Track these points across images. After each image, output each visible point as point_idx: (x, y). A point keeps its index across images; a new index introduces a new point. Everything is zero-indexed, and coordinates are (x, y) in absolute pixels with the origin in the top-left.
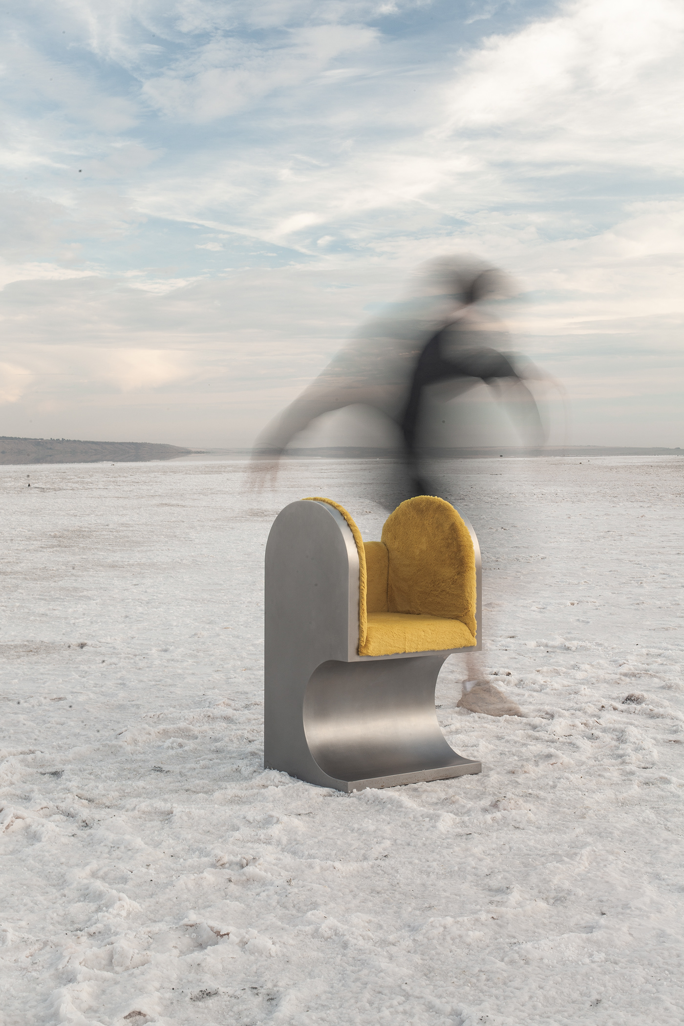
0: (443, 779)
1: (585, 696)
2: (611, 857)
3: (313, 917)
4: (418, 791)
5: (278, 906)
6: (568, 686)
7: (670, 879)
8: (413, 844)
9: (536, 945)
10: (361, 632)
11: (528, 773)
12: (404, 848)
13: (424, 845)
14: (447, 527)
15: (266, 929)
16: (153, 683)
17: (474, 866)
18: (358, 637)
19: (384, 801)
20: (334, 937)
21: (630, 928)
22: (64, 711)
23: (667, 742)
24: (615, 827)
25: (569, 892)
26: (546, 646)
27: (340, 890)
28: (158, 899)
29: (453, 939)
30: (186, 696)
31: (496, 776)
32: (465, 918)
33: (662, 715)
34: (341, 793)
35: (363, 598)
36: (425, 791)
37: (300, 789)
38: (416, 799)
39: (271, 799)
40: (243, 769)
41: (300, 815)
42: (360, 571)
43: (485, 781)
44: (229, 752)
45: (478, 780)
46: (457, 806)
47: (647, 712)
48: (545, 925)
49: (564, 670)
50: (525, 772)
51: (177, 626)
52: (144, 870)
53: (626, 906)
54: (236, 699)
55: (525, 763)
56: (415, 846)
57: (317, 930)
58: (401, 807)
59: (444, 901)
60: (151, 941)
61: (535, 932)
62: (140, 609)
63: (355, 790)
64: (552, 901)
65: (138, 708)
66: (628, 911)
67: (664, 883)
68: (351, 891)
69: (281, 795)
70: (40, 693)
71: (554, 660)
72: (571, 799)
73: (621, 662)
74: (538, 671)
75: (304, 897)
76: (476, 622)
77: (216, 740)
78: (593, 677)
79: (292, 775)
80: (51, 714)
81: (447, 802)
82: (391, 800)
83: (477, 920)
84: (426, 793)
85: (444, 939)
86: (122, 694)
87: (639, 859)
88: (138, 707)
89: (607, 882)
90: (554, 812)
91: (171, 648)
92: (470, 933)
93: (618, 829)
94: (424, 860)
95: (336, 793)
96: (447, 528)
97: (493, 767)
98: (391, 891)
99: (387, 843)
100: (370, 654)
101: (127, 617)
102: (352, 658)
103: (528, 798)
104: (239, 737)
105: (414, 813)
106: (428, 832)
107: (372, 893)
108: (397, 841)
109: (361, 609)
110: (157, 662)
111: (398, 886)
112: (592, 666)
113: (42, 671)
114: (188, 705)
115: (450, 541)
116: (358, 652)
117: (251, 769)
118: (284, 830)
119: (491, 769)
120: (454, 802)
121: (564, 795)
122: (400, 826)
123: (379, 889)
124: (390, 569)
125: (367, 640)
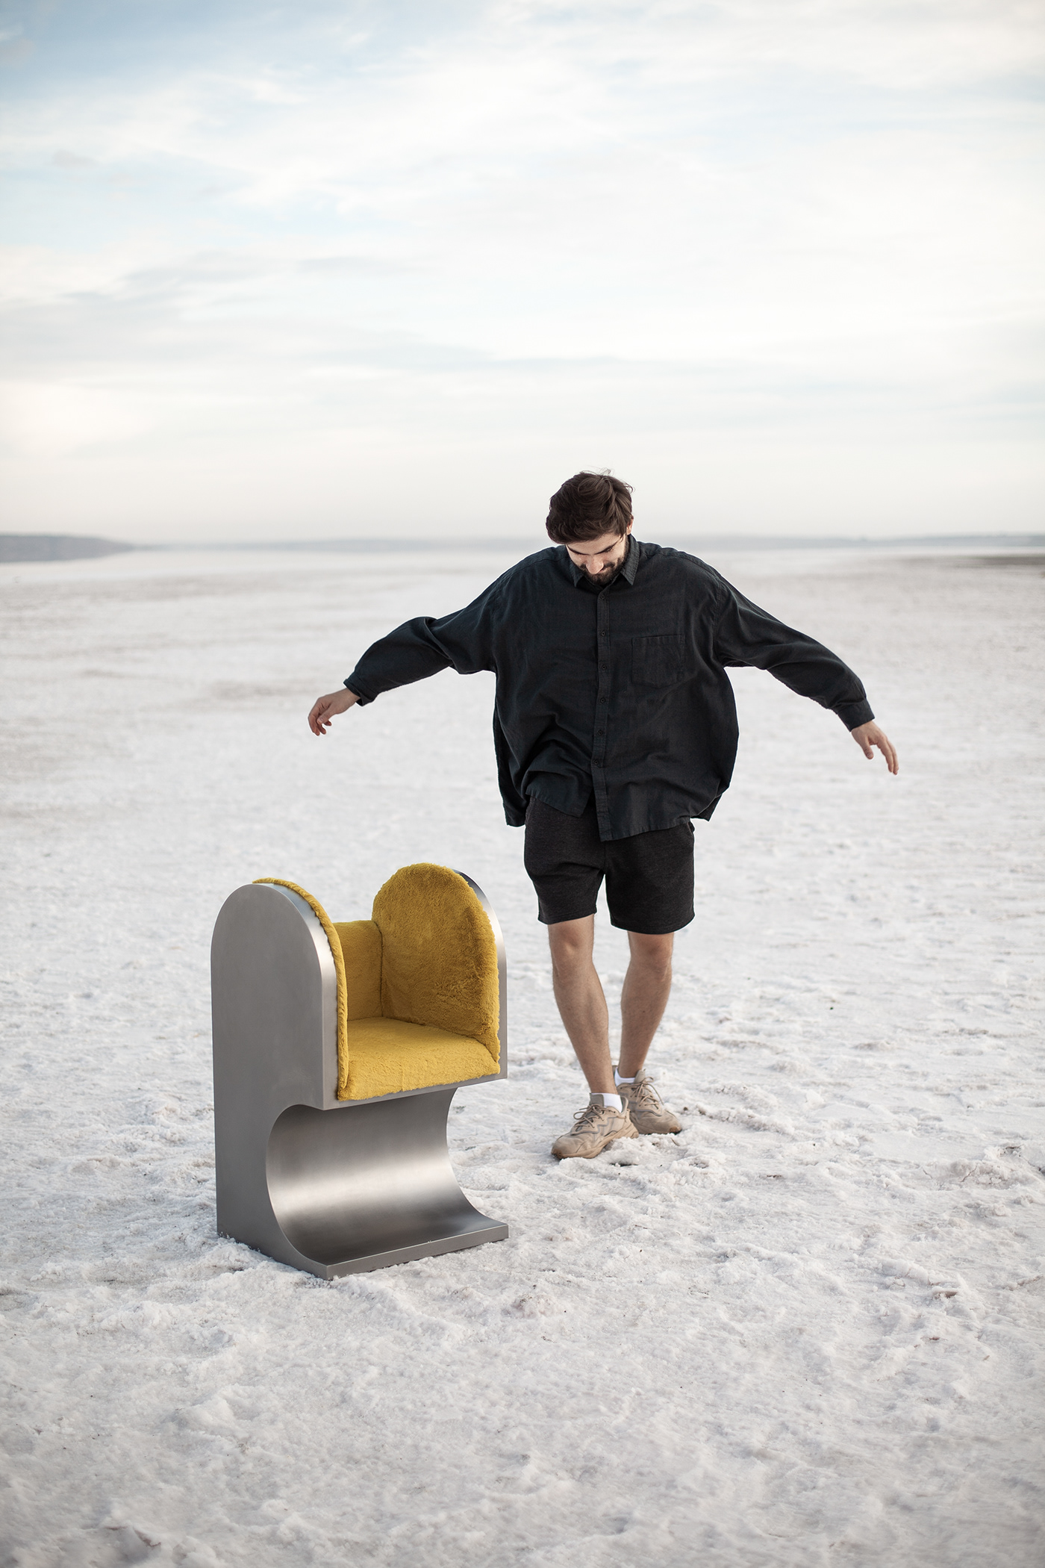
1: (664, 1086)
2: (661, 1400)
3: (270, 1509)
4: (421, 1277)
5: (227, 1490)
7: (734, 1435)
8: (407, 1374)
9: (549, 1555)
10: (341, 1070)
11: (571, 1240)
12: (395, 1382)
13: (422, 1375)
14: (459, 912)
15: (210, 1531)
16: (70, 1064)
17: (483, 1415)
18: (336, 1076)
19: (373, 1295)
20: (295, 1543)
21: (672, 1523)
23: (764, 1179)
24: (674, 1341)
25: (601, 1461)
27: (307, 1461)
28: (72, 1482)
29: (445, 1544)
30: (115, 1091)
31: (527, 1246)
32: (462, 1511)
33: (764, 1125)
34: (318, 1279)
35: (342, 1025)
36: (430, 1276)
37: (264, 1276)
38: (417, 1291)
39: (224, 1294)
40: (188, 1238)
42: (338, 989)
43: (512, 1255)
44: (171, 1203)
45: (503, 1254)
46: (470, 1303)
47: (745, 1120)
48: (564, 1517)
50: (567, 1239)
51: (105, 945)
52: (55, 1428)
53: (671, 1484)
54: (183, 1097)
55: (568, 1222)
56: (410, 1377)
57: (273, 1533)
58: (395, 1309)
59: (438, 1477)
60: (63, 1553)
61: (550, 1529)
62: (53, 909)
63: (336, 1277)
64: (578, 1473)
65: (49, 1117)
66: (673, 1493)
67: (725, 1441)
68: (323, 1461)
69: (237, 1286)
72: (623, 1289)
73: (721, 1016)
75: (261, 1476)
76: (499, 1041)
77: (153, 1179)
78: (679, 1050)
79: (253, 1247)
81: (457, 1296)
83: (478, 1511)
84: (431, 1280)
85: (434, 1544)
86: (27, 1090)
87: (699, 1398)
89: (652, 1442)
90: (598, 1313)
91: (96, 992)
92: (468, 1535)
93: (678, 1345)
94: (420, 1404)
95: (312, 1279)
96: (460, 914)
97: (524, 1228)
98: (373, 1460)
100: (353, 1098)
101: (33, 925)
102: (329, 1104)
103: (566, 1288)
104: (184, 1175)
105: (410, 1321)
106: (429, 1352)
107: (348, 1462)
108: (387, 1368)
109: (340, 1040)
110: (75, 1022)
111: (382, 1451)
112: (681, 1023)
114: (117, 1110)
115: (463, 932)
116: (337, 1095)
117: (200, 1239)
118: (239, 1353)
119: (522, 1233)
120: (466, 1297)
121: (613, 1284)
122: (393, 1342)
123: (358, 1456)
124: (383, 958)
125: (349, 1080)
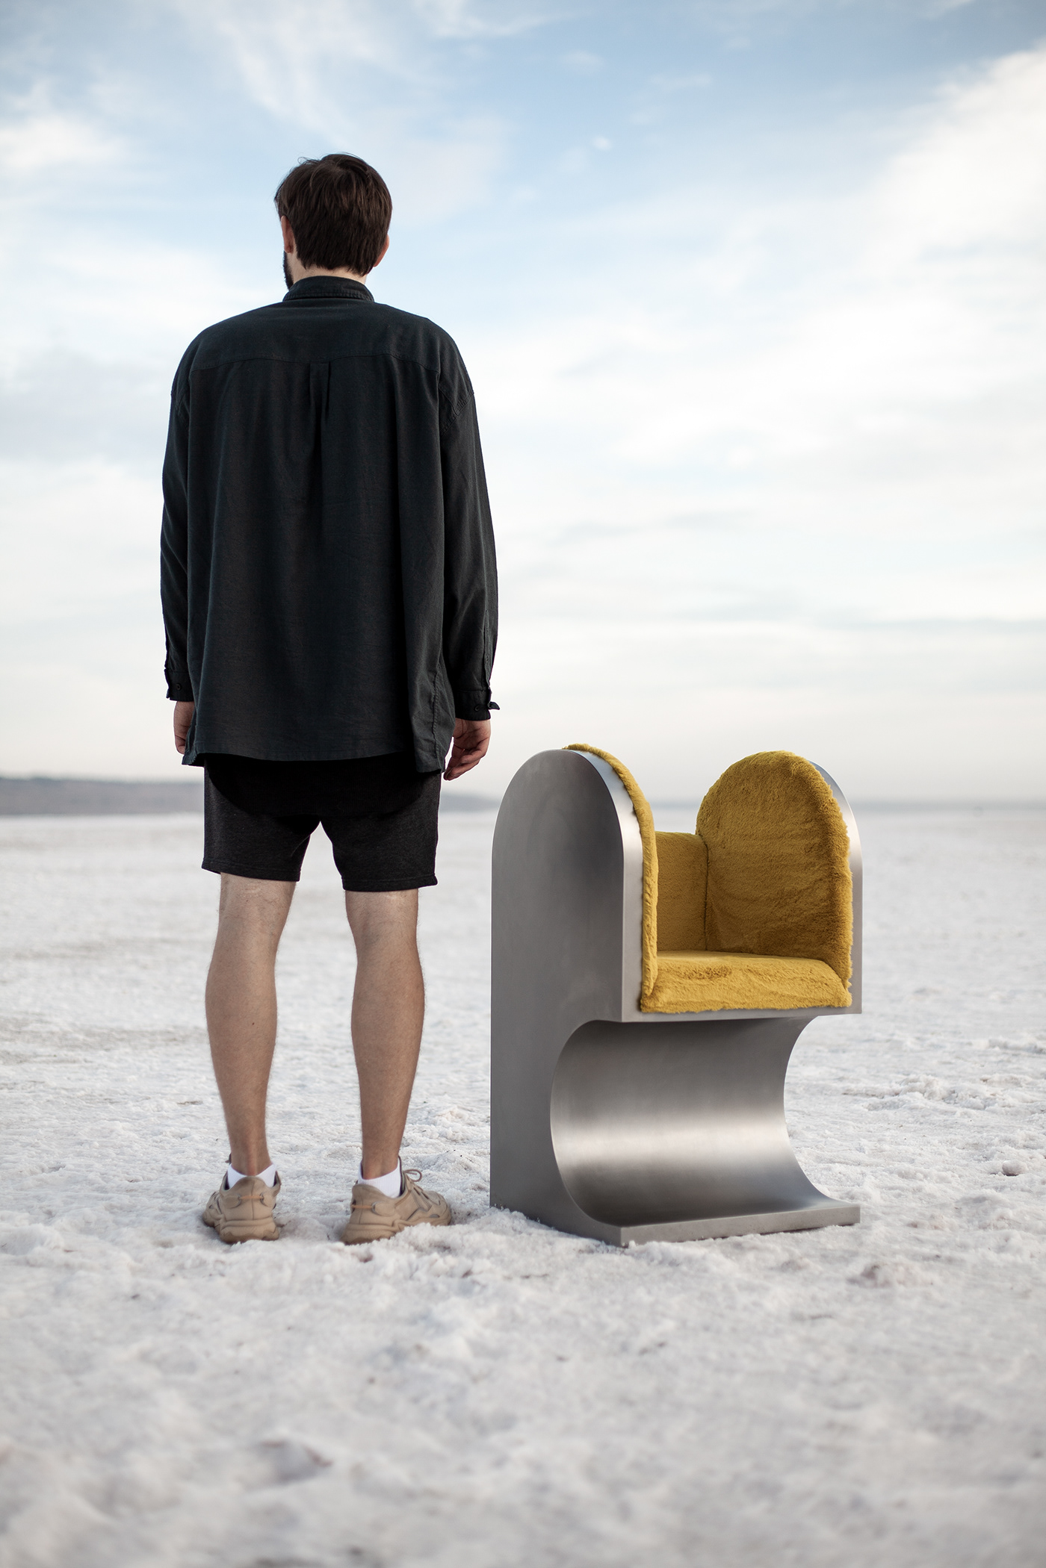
0: (792, 1231)
4: (743, 1247)
6: (1032, 1102)
8: (714, 1328)
10: (645, 971)
11: (941, 1227)
12: (697, 1335)
13: (734, 1330)
18: (639, 980)
19: (678, 1260)
22: (192, 1119)
26: (1005, 1046)
31: (882, 1228)
34: (609, 1246)
36: (754, 1248)
37: (540, 1239)
38: (734, 1259)
39: (486, 1252)
41: (527, 1277)
43: (862, 1235)
45: (851, 1234)
46: (803, 1273)
49: (1029, 1079)
50: (936, 1226)
55: (937, 1212)
56: (717, 1331)
58: (705, 1271)
63: (632, 1243)
69: (506, 1247)
70: (162, 1094)
71: (1015, 1066)
74: (985, 1080)
76: (851, 964)
79: (533, 1217)
80: (170, 1122)
81: (790, 1266)
82: (689, 1260)
84: (756, 1251)
88: (312, 1116)
95: (601, 1247)
97: (880, 1214)
99: (669, 1325)
100: (659, 1010)
102: (629, 1015)
105: (725, 1281)
108: (688, 1322)
109: (646, 933)
113: (180, 1065)
116: (640, 1006)
119: (876, 1218)
120: (799, 1268)
122: (697, 1298)
124: (709, 878)
125: (656, 988)
